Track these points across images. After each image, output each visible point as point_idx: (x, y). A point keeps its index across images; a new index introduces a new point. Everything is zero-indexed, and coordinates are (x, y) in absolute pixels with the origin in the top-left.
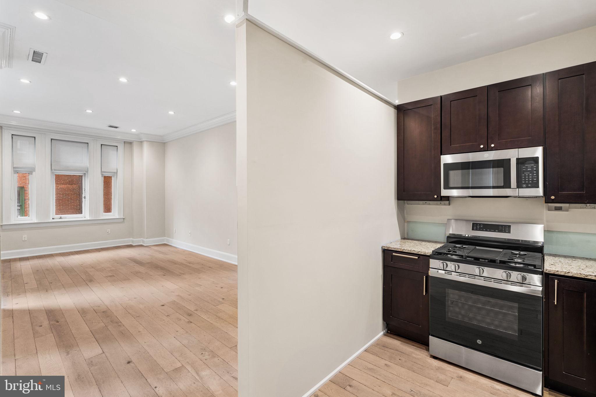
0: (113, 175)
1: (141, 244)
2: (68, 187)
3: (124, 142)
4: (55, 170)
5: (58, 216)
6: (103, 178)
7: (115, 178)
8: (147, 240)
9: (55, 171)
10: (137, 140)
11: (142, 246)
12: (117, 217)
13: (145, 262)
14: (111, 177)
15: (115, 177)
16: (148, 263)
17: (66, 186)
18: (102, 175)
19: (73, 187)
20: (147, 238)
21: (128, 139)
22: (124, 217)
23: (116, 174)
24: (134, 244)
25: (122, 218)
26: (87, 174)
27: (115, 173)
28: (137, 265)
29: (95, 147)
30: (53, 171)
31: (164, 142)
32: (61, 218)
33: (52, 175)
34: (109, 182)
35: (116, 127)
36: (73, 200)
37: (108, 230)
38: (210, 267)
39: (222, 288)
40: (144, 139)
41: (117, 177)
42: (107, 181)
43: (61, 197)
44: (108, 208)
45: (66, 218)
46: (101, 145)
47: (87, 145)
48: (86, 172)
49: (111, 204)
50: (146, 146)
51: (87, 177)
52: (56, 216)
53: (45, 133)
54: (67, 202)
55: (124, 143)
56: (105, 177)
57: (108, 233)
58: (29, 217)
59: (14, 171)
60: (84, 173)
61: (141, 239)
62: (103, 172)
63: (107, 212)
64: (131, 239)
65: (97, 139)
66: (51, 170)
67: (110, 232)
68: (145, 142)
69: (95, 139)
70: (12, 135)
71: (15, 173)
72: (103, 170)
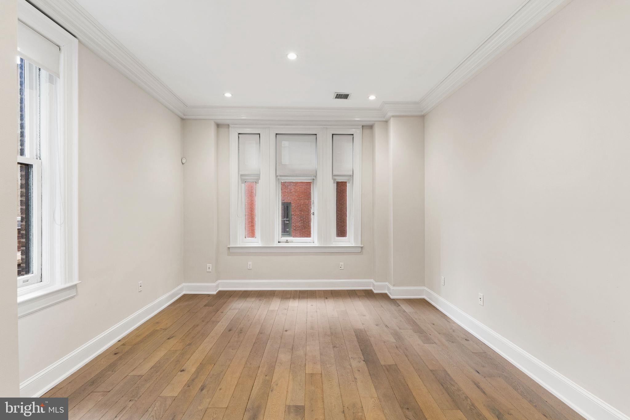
0: (348, 179)
1: (385, 293)
3: (362, 126)
5: (285, 238)
6: (335, 185)
7: (351, 184)
8: (395, 288)
9: (281, 178)
10: (380, 120)
11: (384, 297)
12: (354, 245)
14: (346, 182)
15: (351, 182)
18: (334, 180)
20: (394, 286)
21: (367, 119)
22: (362, 246)
23: (351, 179)
24: (375, 291)
25: (359, 247)
26: (316, 179)
27: (350, 176)
29: (325, 139)
30: (279, 177)
31: (423, 114)
32: (287, 242)
33: (277, 183)
34: (343, 192)
35: (346, 97)
37: (341, 263)
40: (390, 114)
41: (353, 183)
42: (341, 189)
44: (341, 231)
45: (292, 242)
46: (333, 135)
47: (315, 137)
48: (314, 176)
50: (393, 126)
51: (317, 185)
52: (282, 238)
53: (269, 127)
55: (361, 129)
56: (338, 183)
57: (341, 268)
58: (256, 238)
59: (241, 179)
60: (313, 178)
61: (387, 283)
62: (334, 175)
63: (341, 236)
64: (372, 280)
65: (327, 126)
66: (277, 176)
67: (343, 266)
68: (392, 119)
69: (325, 127)
70: (239, 134)
71: (242, 183)
72: (335, 173)
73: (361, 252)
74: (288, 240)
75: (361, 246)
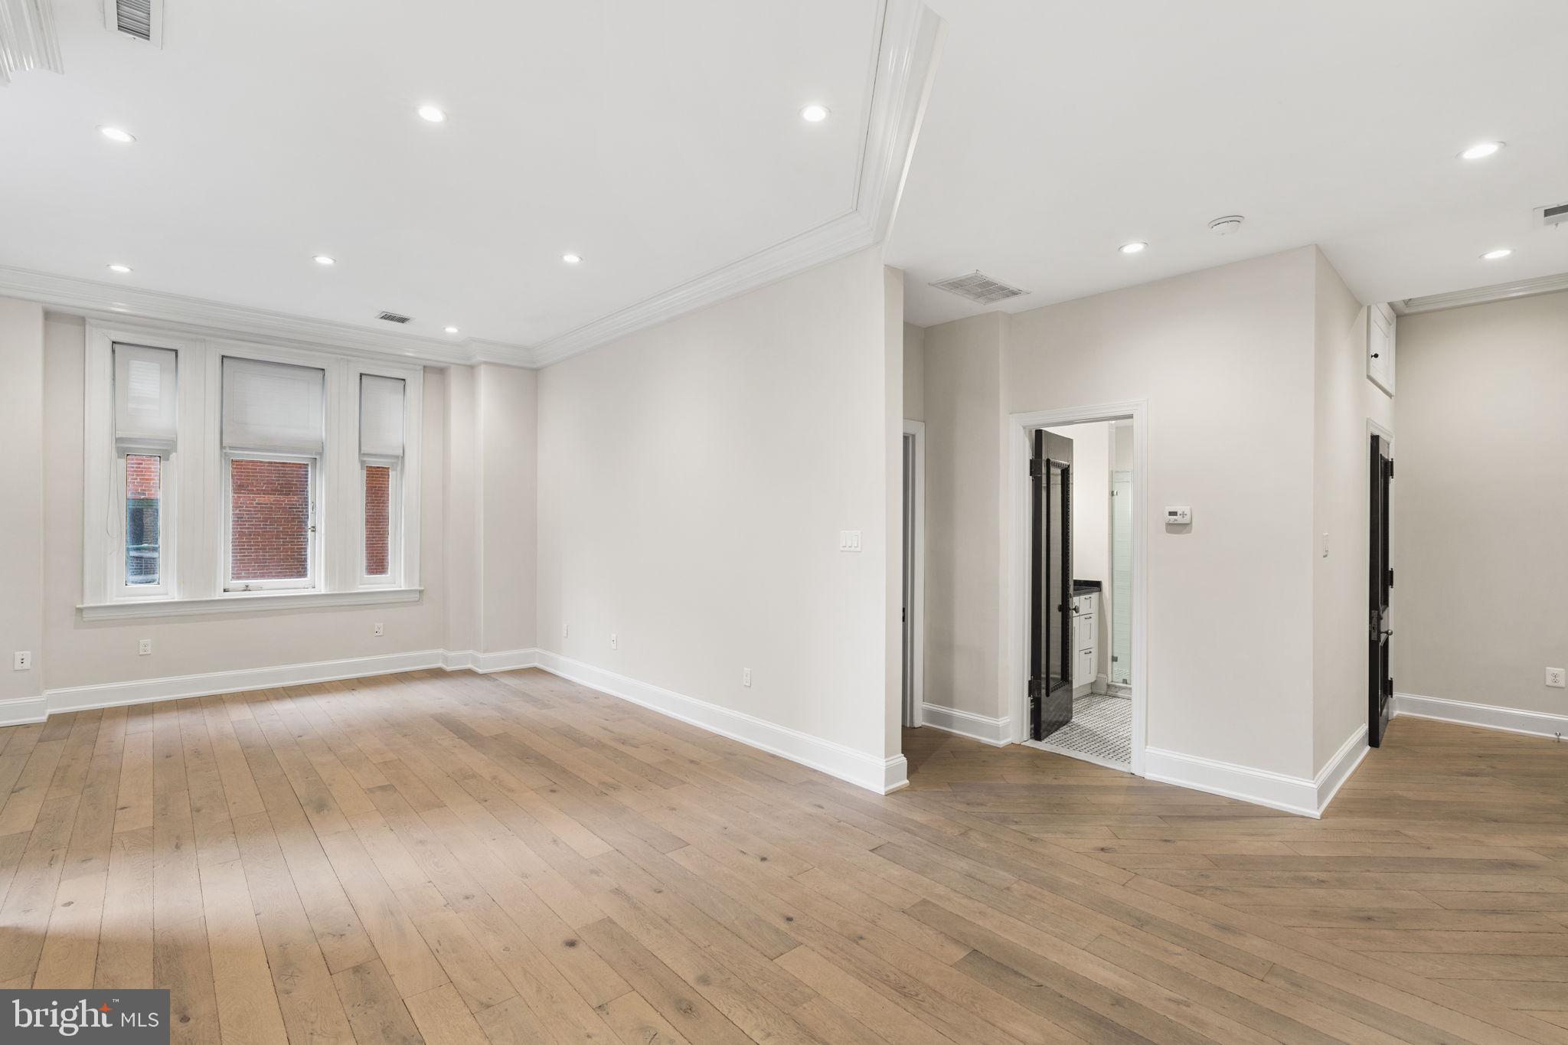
0: (393, 463)
1: (469, 666)
2: (278, 501)
3: (424, 367)
4: (231, 448)
5: (241, 581)
6: (365, 472)
7: (399, 472)
8: (486, 655)
9: (232, 451)
10: (458, 362)
11: (469, 673)
12: (403, 588)
13: (487, 735)
14: (389, 468)
15: (399, 468)
16: (496, 738)
17: (272, 498)
18: (362, 462)
19: (291, 501)
20: (485, 651)
21: (436, 356)
22: (423, 588)
23: (400, 463)
24: (449, 668)
25: (414, 591)
26: (321, 458)
27: (397, 457)
28: (464, 743)
29: (343, 382)
30: (228, 450)
31: (535, 366)
32: (247, 588)
33: (223, 461)
34: (382, 487)
35: (403, 320)
36: (290, 535)
37: (376, 624)
38: (692, 762)
39: (764, 859)
40: (479, 358)
41: (402, 470)
42: (377, 482)
43: (261, 528)
44: (377, 563)
45: (261, 589)
46: (361, 375)
47: (322, 376)
48: (316, 454)
49: (387, 547)
50: (484, 378)
51: (321, 469)
52: (235, 582)
53: (204, 340)
54: (275, 542)
55: (422, 372)
56: (370, 469)
57: (377, 634)
58: (159, 584)
59: (118, 448)
60: (313, 457)
61: (471, 652)
62: (364, 454)
63: (376, 573)
64: (441, 651)
65: (349, 358)
66: (222, 447)
67: (382, 629)
68: (483, 367)
69: (345, 357)
70: (113, 342)
71: (119, 457)
72: (364, 449)
73: (418, 601)
74: (250, 585)
75: (419, 588)
